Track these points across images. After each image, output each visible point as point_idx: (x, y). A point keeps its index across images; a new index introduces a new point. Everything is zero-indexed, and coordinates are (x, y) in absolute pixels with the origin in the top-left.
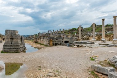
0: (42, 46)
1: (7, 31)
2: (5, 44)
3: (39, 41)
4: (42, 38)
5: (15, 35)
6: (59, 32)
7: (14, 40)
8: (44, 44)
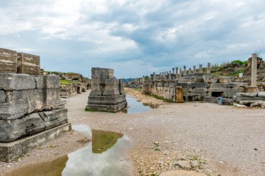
0: (160, 101)
1: (94, 70)
2: (91, 94)
3: (154, 91)
4: (160, 84)
5: (108, 77)
6: (197, 70)
7: (107, 88)
8: (165, 97)
